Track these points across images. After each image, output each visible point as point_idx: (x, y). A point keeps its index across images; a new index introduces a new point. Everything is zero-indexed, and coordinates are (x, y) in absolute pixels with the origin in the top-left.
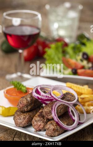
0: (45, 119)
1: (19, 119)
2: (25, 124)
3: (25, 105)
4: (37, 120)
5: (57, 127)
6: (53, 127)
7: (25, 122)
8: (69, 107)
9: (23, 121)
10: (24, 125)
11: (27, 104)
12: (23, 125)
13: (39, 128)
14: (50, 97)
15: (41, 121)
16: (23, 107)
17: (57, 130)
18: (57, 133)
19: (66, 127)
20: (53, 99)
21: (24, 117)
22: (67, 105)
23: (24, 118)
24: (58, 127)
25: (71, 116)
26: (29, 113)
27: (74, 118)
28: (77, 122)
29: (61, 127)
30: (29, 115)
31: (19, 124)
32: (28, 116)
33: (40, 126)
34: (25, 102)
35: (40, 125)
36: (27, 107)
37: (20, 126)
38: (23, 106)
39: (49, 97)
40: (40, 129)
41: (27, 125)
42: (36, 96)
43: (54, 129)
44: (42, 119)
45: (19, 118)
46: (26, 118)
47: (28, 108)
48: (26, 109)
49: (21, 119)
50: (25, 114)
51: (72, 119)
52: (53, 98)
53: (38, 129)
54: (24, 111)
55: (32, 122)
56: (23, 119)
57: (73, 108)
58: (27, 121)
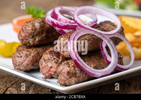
0: (60, 58)
1: (18, 57)
2: (28, 65)
3: (30, 34)
4: (47, 59)
6: (68, 69)
7: (28, 61)
8: (102, 41)
9: (25, 61)
10: (27, 68)
11: (34, 33)
12: (25, 67)
13: (50, 72)
14: (73, 23)
15: (52, 60)
16: (27, 38)
18: (73, 80)
19: (90, 71)
20: (76, 26)
21: (28, 53)
23: (27, 56)
24: (76, 69)
25: (105, 55)
28: (114, 65)
29: (82, 70)
30: (36, 52)
31: (19, 65)
33: (51, 70)
34: (30, 28)
35: (51, 68)
36: (33, 37)
37: (21, 68)
38: (27, 36)
39: (71, 23)
40: (51, 74)
41: (32, 67)
44: (55, 57)
45: (18, 55)
46: (31, 56)
48: (31, 41)
49: (21, 57)
50: (30, 50)
51: (107, 60)
52: (76, 24)
53: (47, 75)
54: (28, 45)
56: (24, 56)
57: (109, 42)
58: (32, 60)
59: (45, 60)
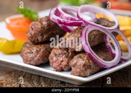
0: (69, 53)
1: (29, 53)
2: (38, 60)
3: (39, 32)
4: (57, 53)
5: (89, 62)
6: (84, 62)
7: (39, 57)
8: (106, 35)
9: (36, 56)
11: (42, 31)
12: (36, 62)
13: (61, 66)
14: (78, 21)
15: (63, 55)
17: (89, 67)
18: (88, 71)
19: (102, 63)
21: (38, 49)
22: (104, 31)
23: (37, 52)
25: (110, 48)
26: (45, 45)
27: (113, 51)
28: (119, 57)
29: (95, 62)
30: (45, 48)
31: (30, 60)
32: (43, 48)
33: (62, 63)
34: (40, 27)
35: (62, 61)
36: (42, 35)
37: (32, 63)
38: (37, 34)
39: (76, 21)
40: (62, 68)
41: (42, 62)
42: (55, 20)
43: (84, 65)
44: (65, 52)
45: (29, 51)
46: (41, 52)
47: (43, 37)
48: (40, 38)
49: (32, 53)
50: (39, 46)
51: (112, 52)
53: (58, 68)
54: (37, 41)
55: (49, 58)
56: (35, 52)
57: (112, 36)
58: (42, 56)
59: (56, 55)
